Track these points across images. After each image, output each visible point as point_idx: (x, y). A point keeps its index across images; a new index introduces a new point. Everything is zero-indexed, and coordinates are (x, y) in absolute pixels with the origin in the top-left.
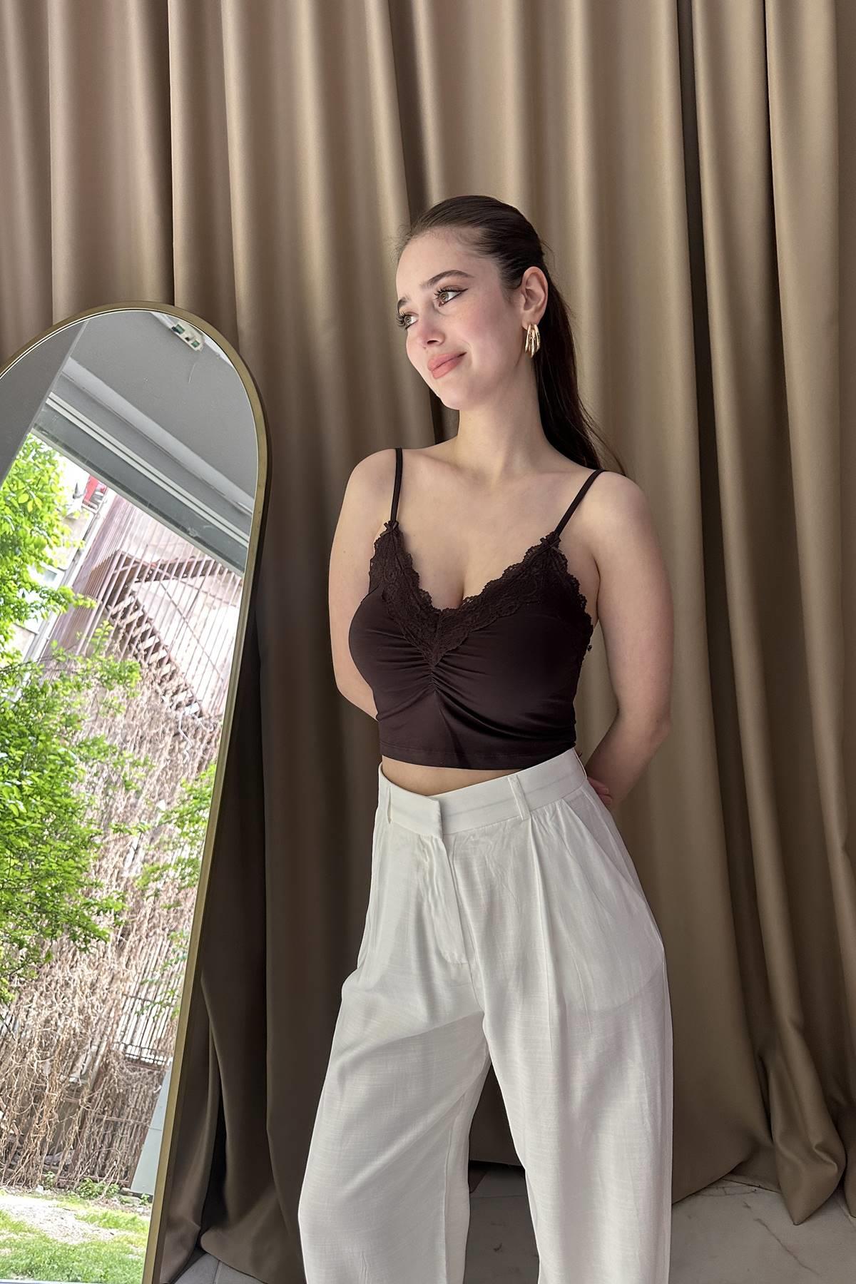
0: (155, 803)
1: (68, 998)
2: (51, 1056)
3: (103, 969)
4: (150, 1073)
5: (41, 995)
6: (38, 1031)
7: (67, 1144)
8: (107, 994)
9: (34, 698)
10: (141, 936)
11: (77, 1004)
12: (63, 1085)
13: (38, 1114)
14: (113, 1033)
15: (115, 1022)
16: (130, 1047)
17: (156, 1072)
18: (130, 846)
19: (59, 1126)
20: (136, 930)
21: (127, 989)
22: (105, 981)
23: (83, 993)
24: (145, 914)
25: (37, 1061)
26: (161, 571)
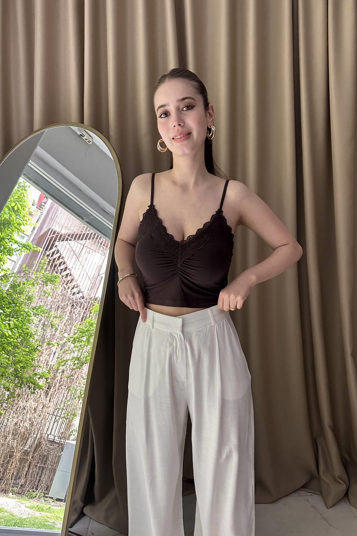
0: (63, 334)
1: (25, 414)
2: (17, 438)
3: (39, 402)
4: (58, 447)
5: (14, 412)
6: (12, 427)
7: (22, 475)
8: (41, 413)
9: (15, 288)
10: (55, 389)
11: (28, 417)
12: (22, 451)
13: (11, 463)
14: (43, 430)
15: (44, 424)
16: (50, 435)
17: (60, 446)
18: (52, 351)
19: (19, 468)
20: (54, 387)
21: (49, 411)
22: (40, 408)
23: (31, 412)
24: (58, 380)
25: (11, 440)
26: (68, 237)
